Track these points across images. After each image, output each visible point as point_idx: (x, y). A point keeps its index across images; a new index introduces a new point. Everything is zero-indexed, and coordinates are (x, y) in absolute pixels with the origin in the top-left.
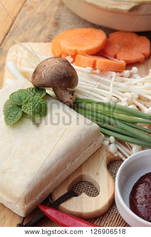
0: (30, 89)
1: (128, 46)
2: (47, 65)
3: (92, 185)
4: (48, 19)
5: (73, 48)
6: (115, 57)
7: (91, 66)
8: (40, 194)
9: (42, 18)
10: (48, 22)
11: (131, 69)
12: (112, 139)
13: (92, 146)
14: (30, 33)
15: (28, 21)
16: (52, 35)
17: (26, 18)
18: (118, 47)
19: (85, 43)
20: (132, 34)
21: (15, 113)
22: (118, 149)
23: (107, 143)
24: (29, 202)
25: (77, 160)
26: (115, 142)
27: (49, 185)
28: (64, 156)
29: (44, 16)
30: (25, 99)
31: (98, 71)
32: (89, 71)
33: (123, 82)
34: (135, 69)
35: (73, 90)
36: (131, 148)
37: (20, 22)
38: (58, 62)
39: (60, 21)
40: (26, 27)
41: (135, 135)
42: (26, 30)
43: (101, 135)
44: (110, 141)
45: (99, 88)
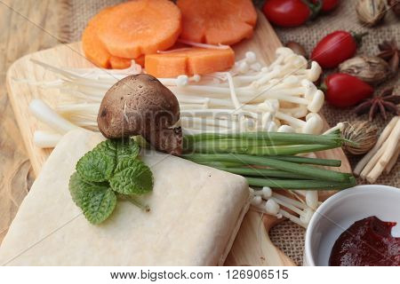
0: (103, 146)
2: (127, 97)
5: (134, 45)
7: (183, 71)
11: (245, 57)
12: (266, 191)
14: (25, 31)
16: (67, 26)
19: (149, 31)
21: (100, 199)
22: (280, 205)
23: (258, 199)
26: (272, 196)
30: (106, 168)
31: (196, 77)
32: (185, 82)
34: (250, 55)
35: (176, 126)
36: (303, 198)
38: (144, 87)
41: (302, 175)
43: (249, 191)
44: (262, 196)
45: (209, 107)
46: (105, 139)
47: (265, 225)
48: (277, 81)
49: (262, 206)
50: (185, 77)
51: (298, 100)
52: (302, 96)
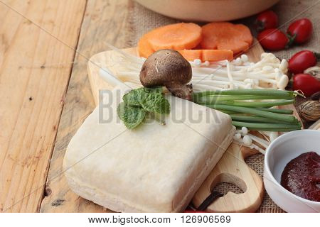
1: (226, 36)
2: (159, 58)
3: (232, 184)
4: (119, 25)
6: (216, 48)
7: (198, 57)
8: (185, 198)
9: (112, 25)
10: (121, 28)
12: (244, 130)
13: (226, 139)
15: (96, 30)
16: (130, 41)
17: (93, 28)
18: (215, 38)
19: (180, 38)
20: (227, 24)
22: (253, 141)
23: (238, 136)
24: (176, 207)
25: (214, 156)
26: (248, 133)
27: (192, 187)
28: (203, 150)
29: (113, 23)
31: (206, 63)
32: (198, 64)
33: (236, 70)
34: (244, 56)
35: (189, 84)
36: (268, 137)
37: (87, 33)
38: (170, 53)
39: (134, 25)
40: (97, 36)
42: (97, 40)
43: (232, 128)
44: (241, 133)
45: (213, 80)
46: (142, 86)
47: (242, 152)
48: (258, 69)
49: (241, 140)
50: (199, 60)
51: (272, 81)
52: (274, 79)
